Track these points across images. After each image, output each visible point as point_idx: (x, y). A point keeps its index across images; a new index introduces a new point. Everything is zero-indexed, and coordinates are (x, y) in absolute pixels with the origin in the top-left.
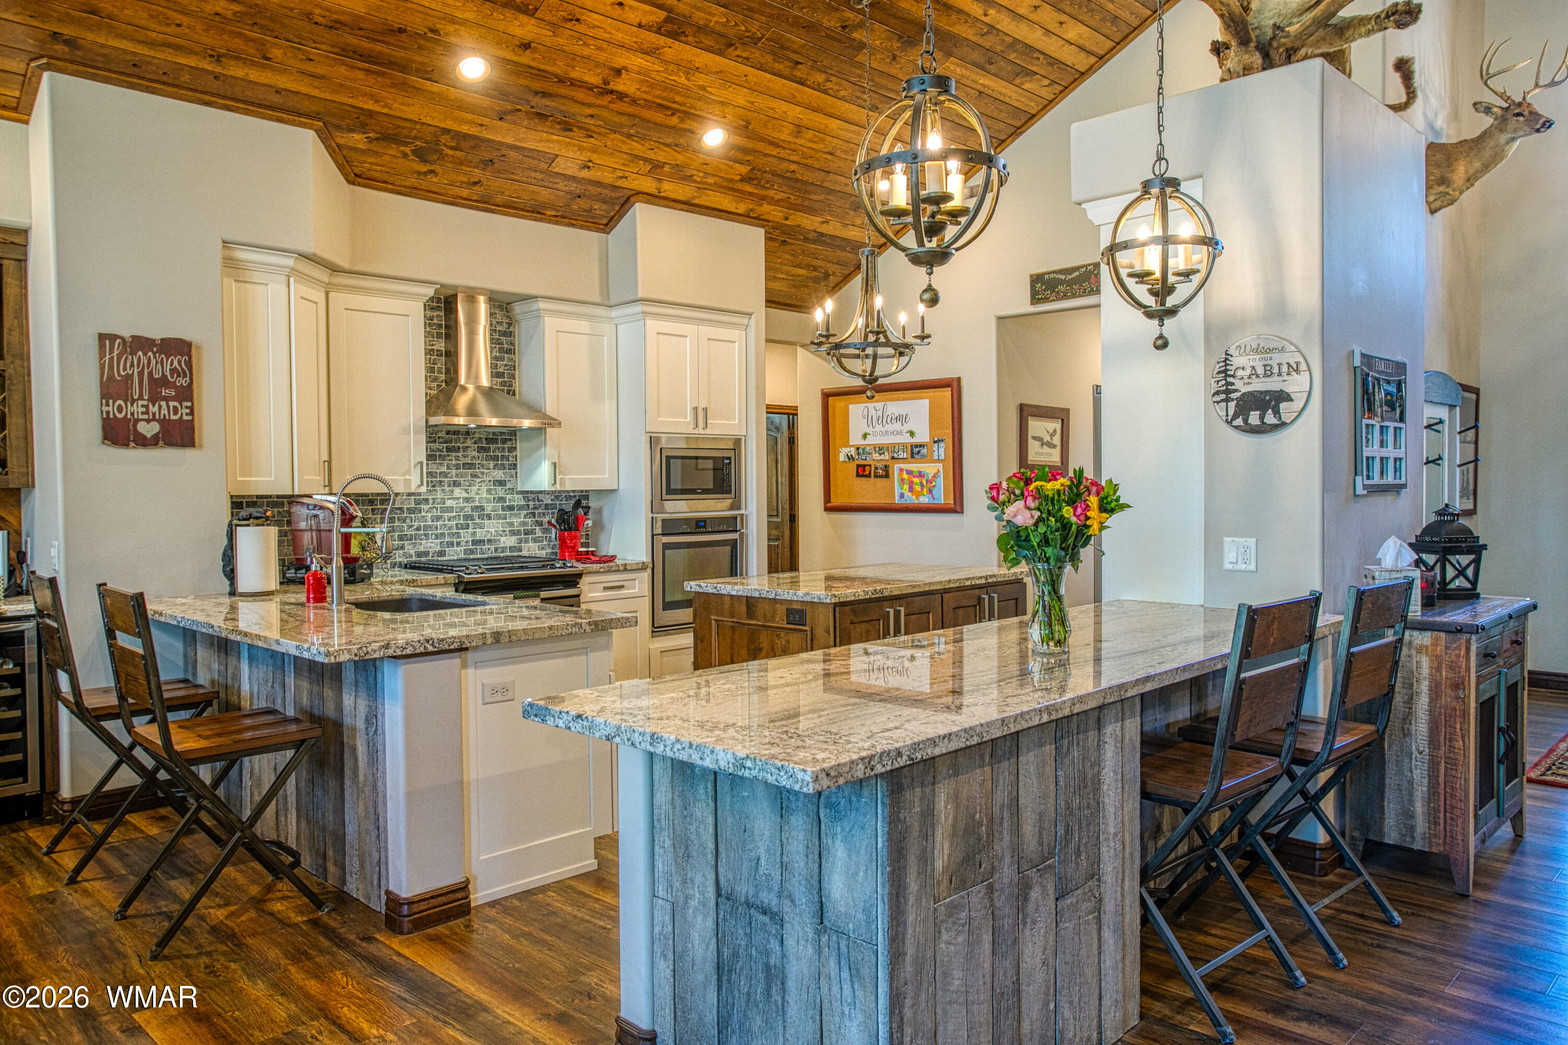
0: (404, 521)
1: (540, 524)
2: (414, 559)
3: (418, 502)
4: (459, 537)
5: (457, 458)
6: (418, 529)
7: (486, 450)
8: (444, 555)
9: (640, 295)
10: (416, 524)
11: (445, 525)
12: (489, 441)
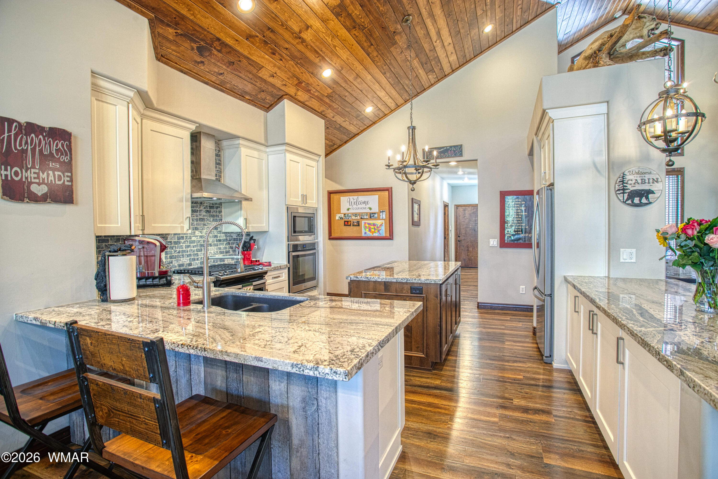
0: (172, 249)
1: (232, 248)
2: (177, 268)
3: (179, 239)
4: (198, 256)
5: (197, 216)
6: (179, 252)
7: (209, 212)
8: (191, 265)
9: (287, 141)
10: (178, 250)
11: (191, 250)
12: (211, 207)
